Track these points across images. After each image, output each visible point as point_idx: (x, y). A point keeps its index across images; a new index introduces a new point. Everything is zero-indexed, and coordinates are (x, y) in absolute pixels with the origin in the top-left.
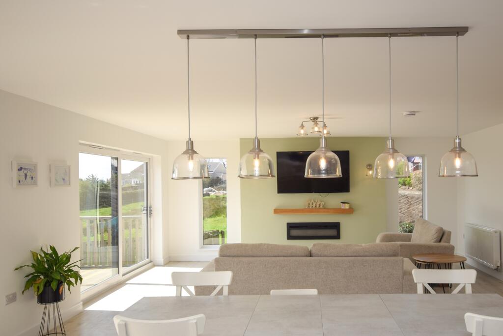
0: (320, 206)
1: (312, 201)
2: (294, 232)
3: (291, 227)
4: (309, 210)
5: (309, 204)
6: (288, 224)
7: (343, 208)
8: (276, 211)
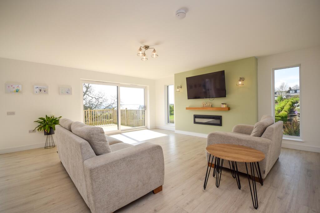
0: (209, 106)
1: (205, 103)
2: (198, 120)
3: (196, 117)
4: (203, 108)
5: (204, 105)
6: (194, 115)
7: (222, 107)
8: (187, 108)
